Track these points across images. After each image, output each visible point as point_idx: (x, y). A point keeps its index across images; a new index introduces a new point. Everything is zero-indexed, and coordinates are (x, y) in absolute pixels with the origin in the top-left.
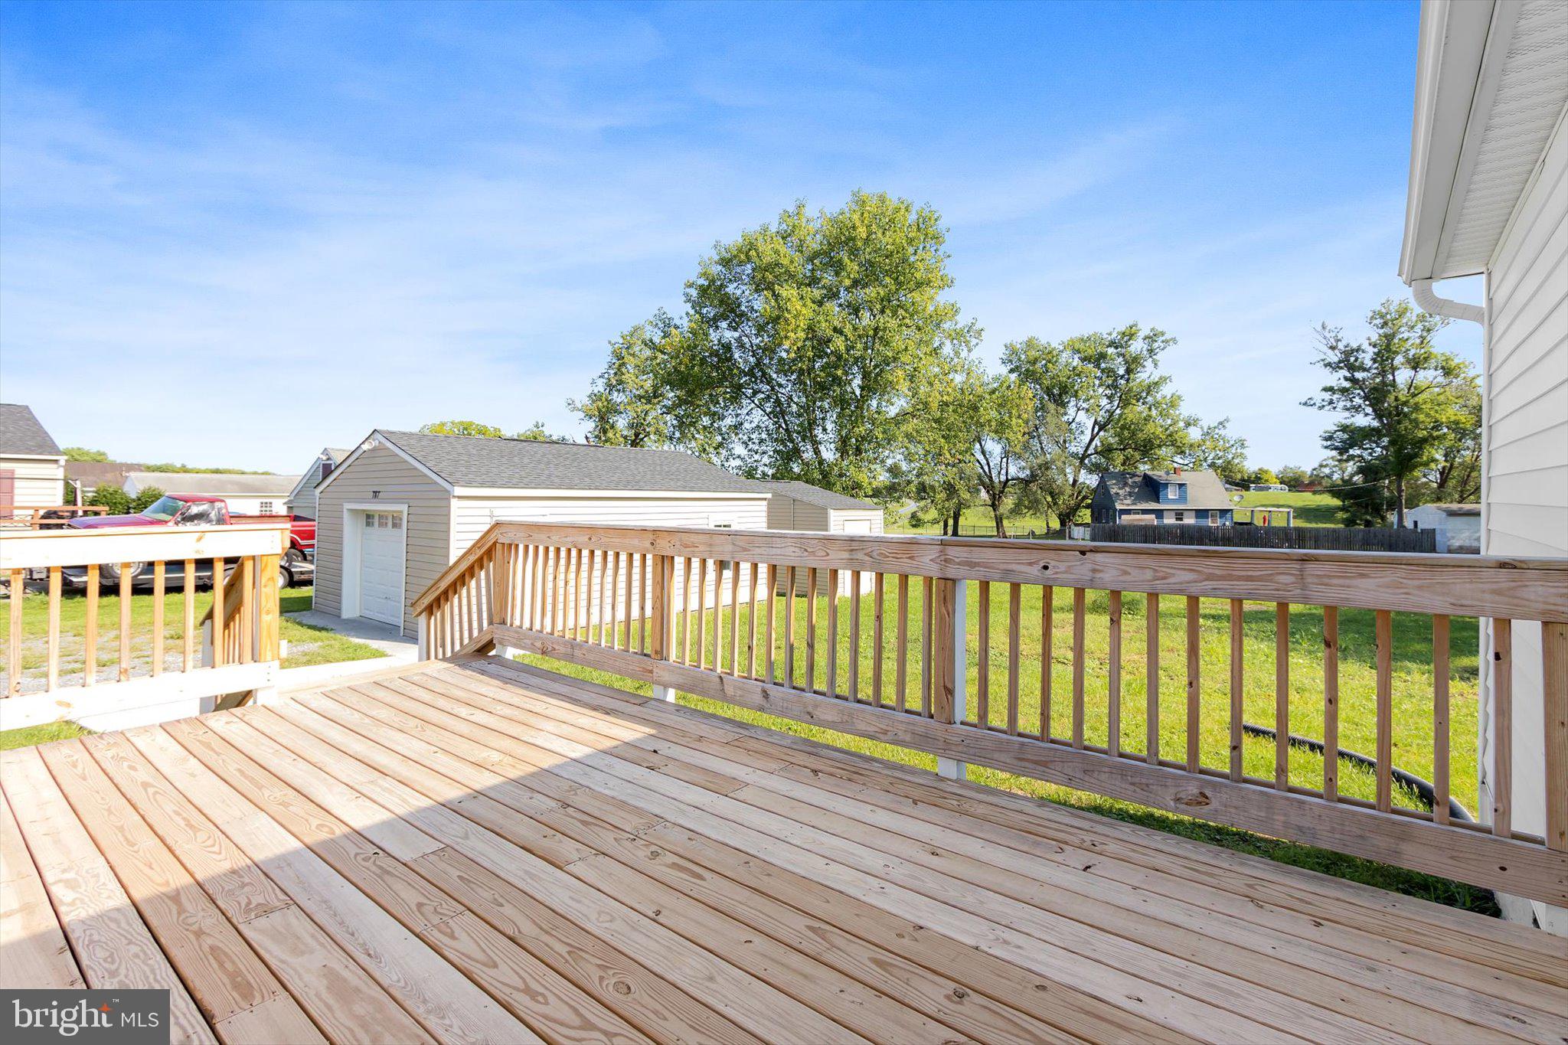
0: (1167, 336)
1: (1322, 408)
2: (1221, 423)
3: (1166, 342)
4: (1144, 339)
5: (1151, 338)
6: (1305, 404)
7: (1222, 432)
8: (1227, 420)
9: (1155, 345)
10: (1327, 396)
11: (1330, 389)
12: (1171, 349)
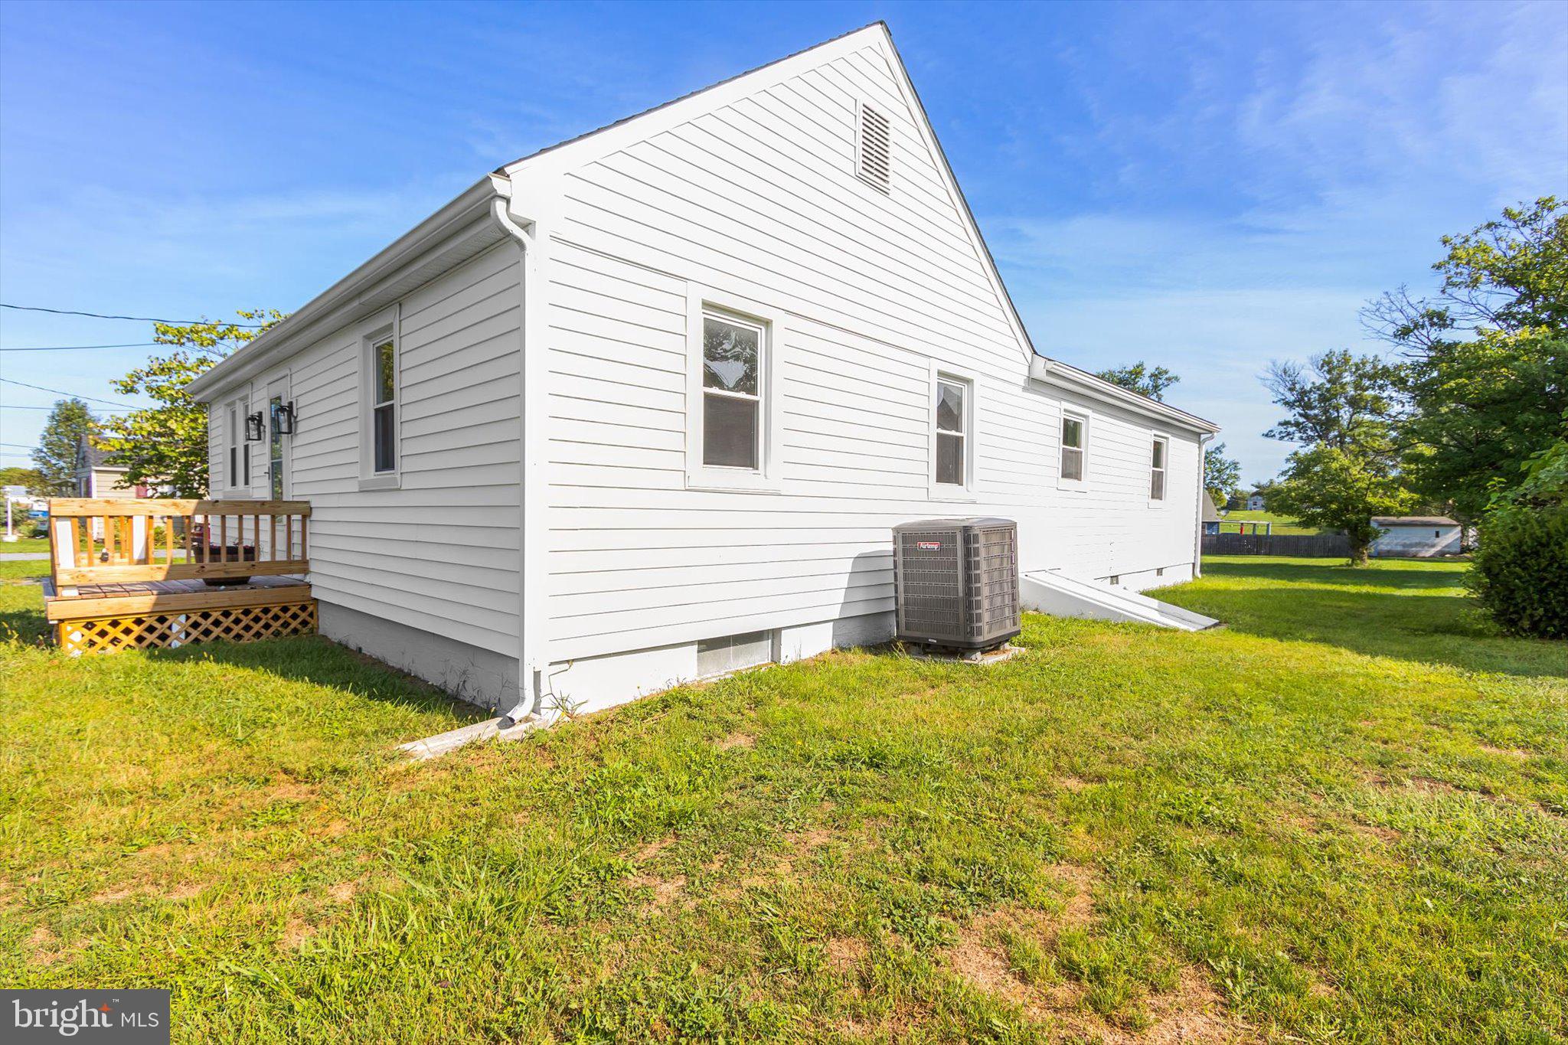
0: (1169, 375)
1: (1281, 438)
2: (1217, 448)
3: (1168, 379)
4: (1150, 377)
5: (1155, 376)
6: (1267, 435)
7: (1219, 456)
8: (1223, 446)
9: (1160, 382)
10: (1282, 429)
11: (1286, 423)
12: (1173, 385)
